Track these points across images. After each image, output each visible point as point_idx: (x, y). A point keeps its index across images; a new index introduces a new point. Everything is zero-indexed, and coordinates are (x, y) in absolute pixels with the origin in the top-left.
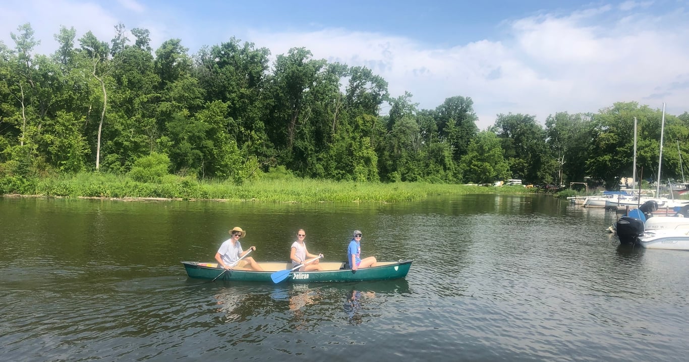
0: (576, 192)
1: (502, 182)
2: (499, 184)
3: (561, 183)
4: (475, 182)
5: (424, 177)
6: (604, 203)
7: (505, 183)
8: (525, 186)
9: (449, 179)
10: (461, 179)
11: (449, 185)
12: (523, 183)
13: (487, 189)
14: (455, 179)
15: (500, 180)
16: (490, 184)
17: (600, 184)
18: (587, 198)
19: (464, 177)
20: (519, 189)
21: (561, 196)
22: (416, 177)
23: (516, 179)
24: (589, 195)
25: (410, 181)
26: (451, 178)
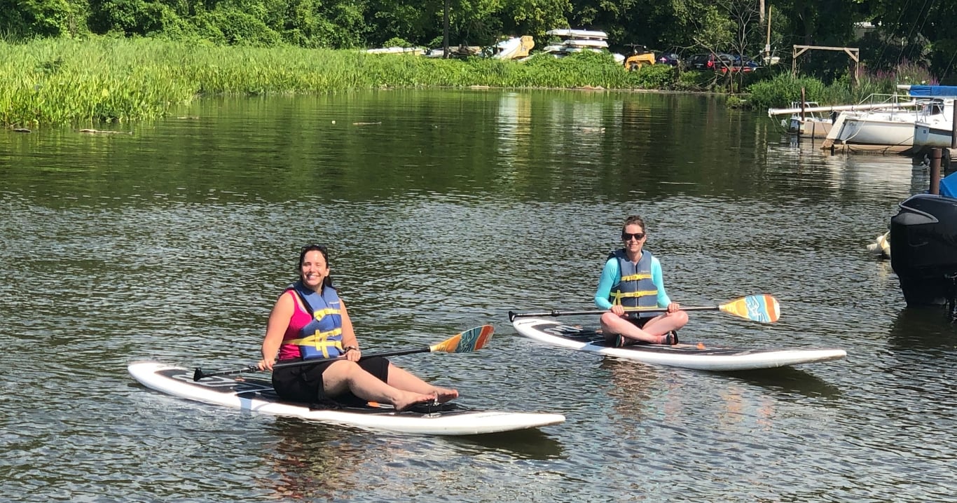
0: (815, 84)
1: (529, 42)
2: (513, 47)
3: (768, 48)
4: (416, 40)
5: (192, 12)
6: (906, 136)
7: (538, 47)
8: (619, 58)
9: (303, 23)
10: (357, 23)
11: (299, 50)
12: (614, 47)
13: (462, 68)
14: (330, 27)
15: (519, 30)
16: (478, 50)
17: (912, 53)
18: (845, 112)
19: (368, 15)
20: (596, 70)
21: (755, 103)
22: (159, 14)
23: (588, 27)
24: (864, 97)
25: (129, 31)
26: (311, 20)
